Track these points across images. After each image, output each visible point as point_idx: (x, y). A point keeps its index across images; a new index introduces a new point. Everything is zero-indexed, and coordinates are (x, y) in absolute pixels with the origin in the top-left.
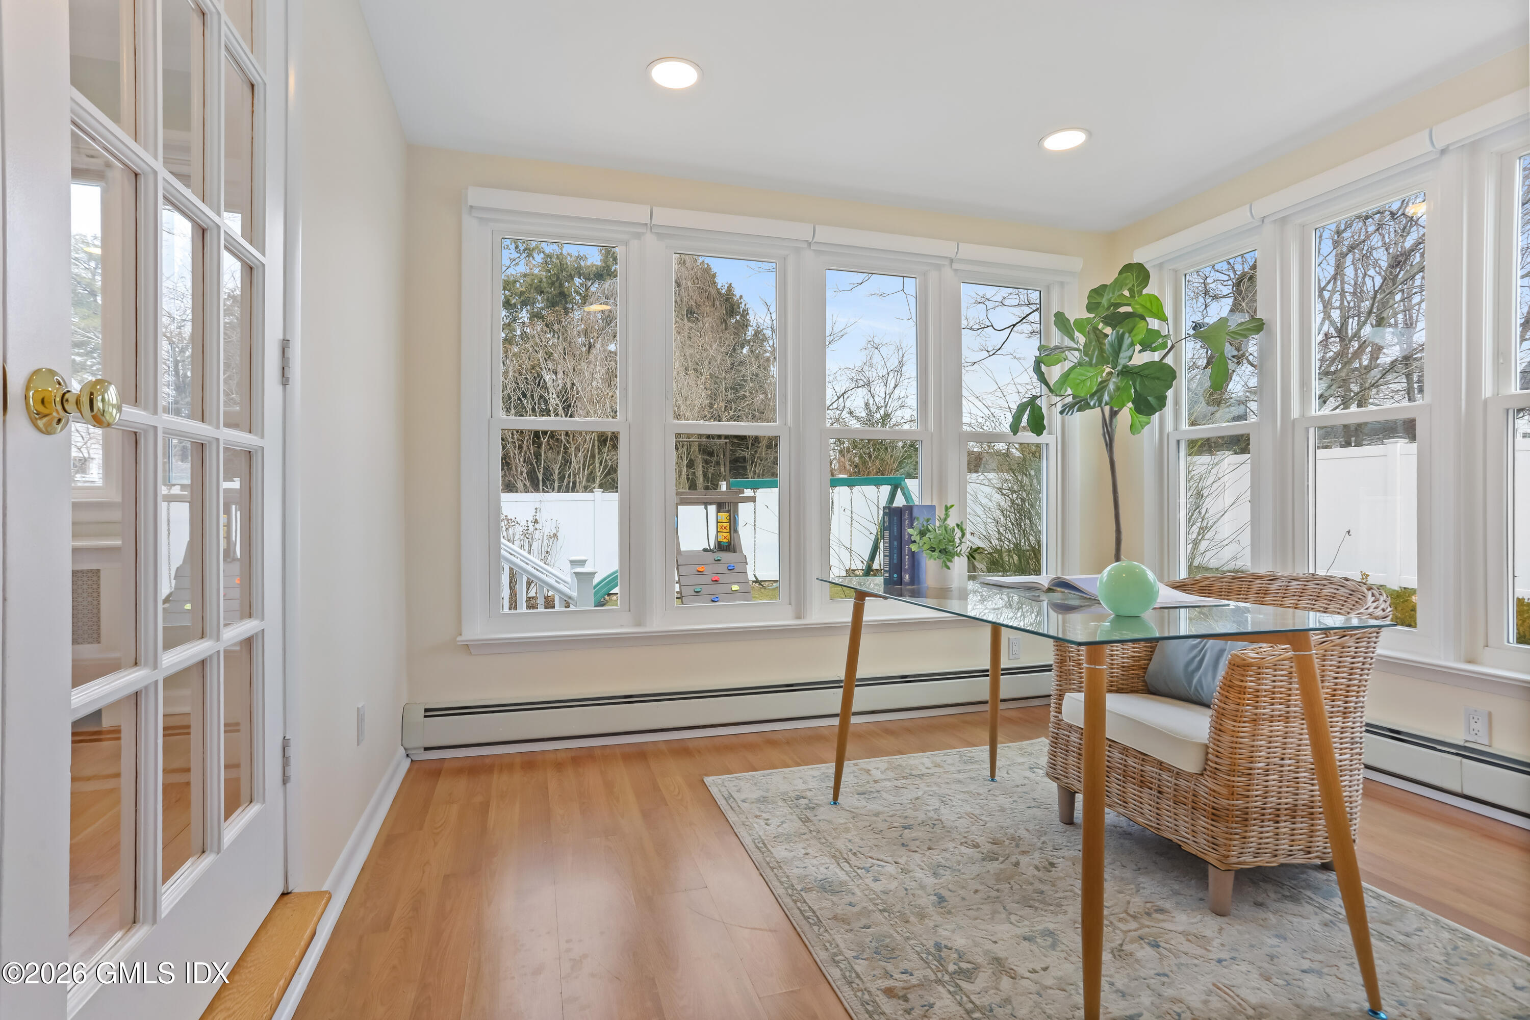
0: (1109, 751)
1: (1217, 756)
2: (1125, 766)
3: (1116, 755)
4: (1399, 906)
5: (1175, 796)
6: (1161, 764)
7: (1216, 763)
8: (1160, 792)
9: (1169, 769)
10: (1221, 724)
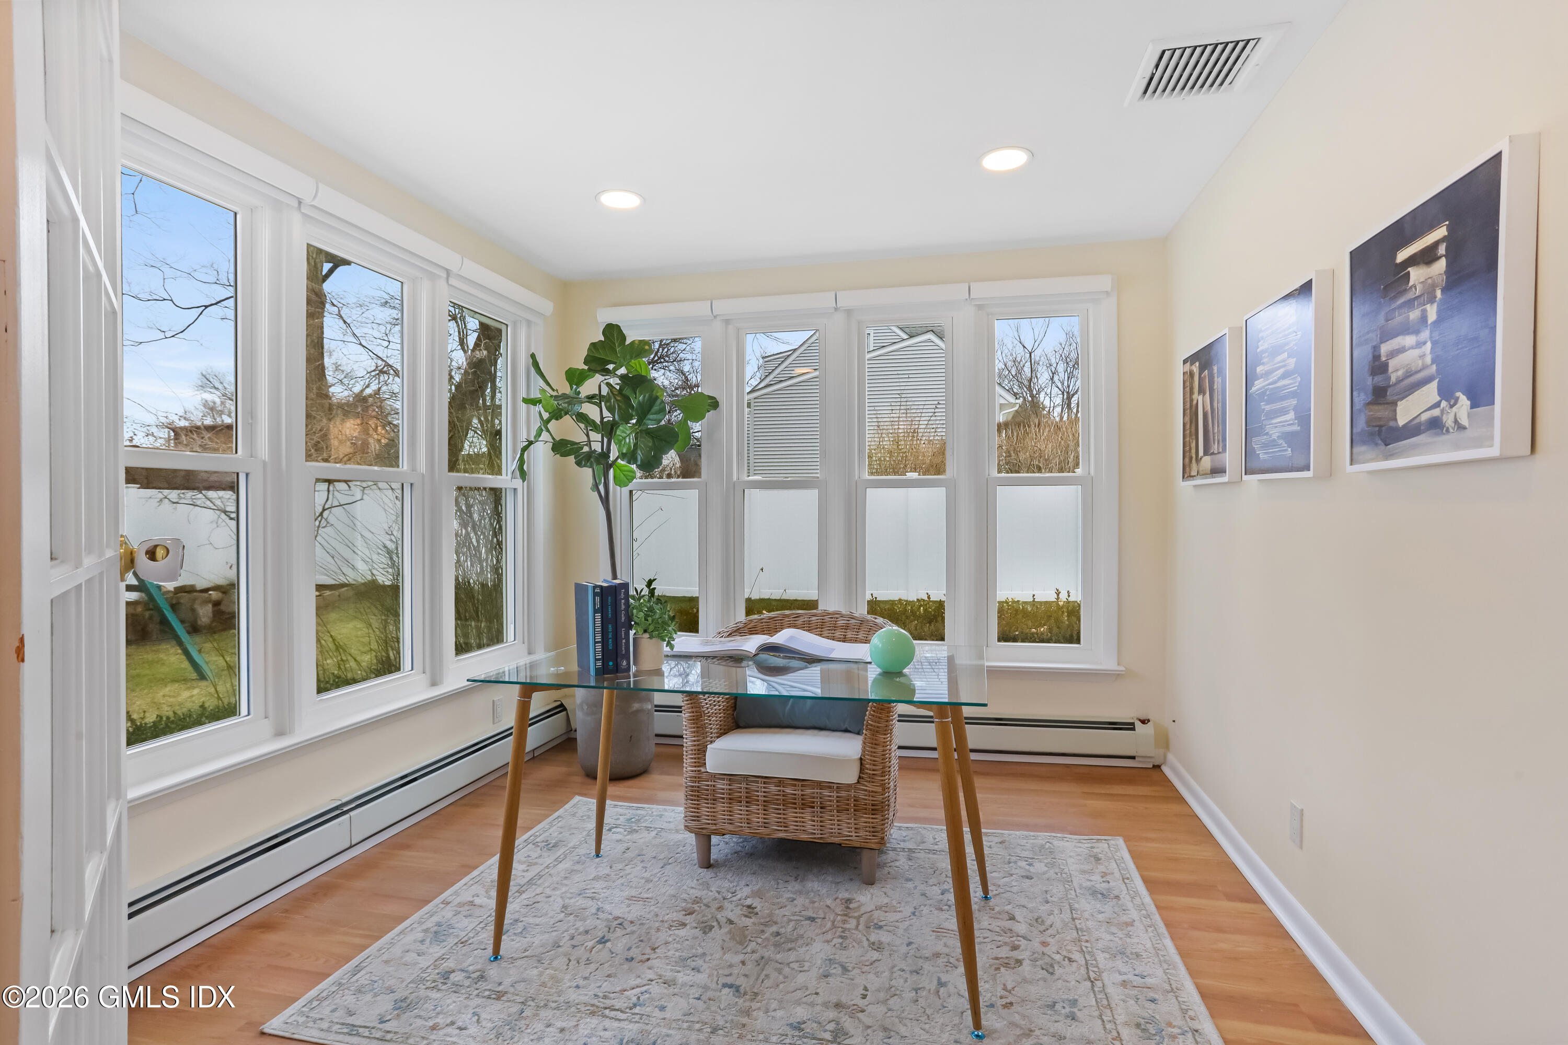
0: (764, 788)
1: (874, 765)
2: (783, 796)
3: (773, 788)
4: (912, 828)
5: (837, 806)
6: (820, 785)
7: (874, 770)
8: (821, 808)
9: (829, 786)
10: (876, 740)
